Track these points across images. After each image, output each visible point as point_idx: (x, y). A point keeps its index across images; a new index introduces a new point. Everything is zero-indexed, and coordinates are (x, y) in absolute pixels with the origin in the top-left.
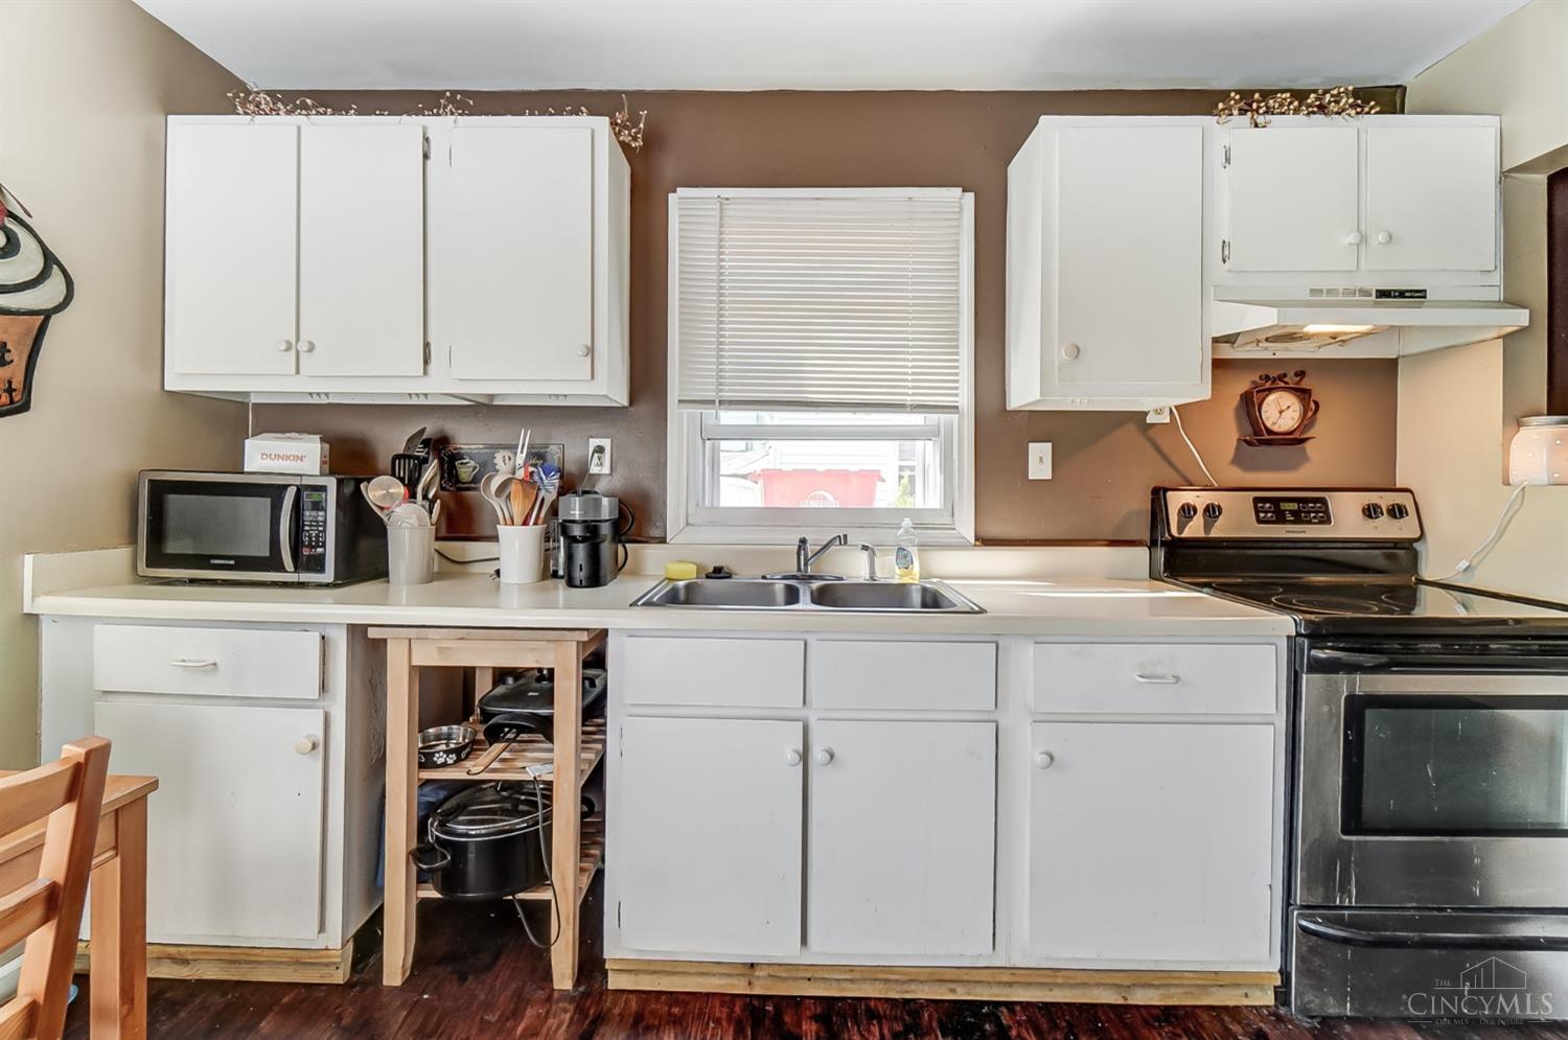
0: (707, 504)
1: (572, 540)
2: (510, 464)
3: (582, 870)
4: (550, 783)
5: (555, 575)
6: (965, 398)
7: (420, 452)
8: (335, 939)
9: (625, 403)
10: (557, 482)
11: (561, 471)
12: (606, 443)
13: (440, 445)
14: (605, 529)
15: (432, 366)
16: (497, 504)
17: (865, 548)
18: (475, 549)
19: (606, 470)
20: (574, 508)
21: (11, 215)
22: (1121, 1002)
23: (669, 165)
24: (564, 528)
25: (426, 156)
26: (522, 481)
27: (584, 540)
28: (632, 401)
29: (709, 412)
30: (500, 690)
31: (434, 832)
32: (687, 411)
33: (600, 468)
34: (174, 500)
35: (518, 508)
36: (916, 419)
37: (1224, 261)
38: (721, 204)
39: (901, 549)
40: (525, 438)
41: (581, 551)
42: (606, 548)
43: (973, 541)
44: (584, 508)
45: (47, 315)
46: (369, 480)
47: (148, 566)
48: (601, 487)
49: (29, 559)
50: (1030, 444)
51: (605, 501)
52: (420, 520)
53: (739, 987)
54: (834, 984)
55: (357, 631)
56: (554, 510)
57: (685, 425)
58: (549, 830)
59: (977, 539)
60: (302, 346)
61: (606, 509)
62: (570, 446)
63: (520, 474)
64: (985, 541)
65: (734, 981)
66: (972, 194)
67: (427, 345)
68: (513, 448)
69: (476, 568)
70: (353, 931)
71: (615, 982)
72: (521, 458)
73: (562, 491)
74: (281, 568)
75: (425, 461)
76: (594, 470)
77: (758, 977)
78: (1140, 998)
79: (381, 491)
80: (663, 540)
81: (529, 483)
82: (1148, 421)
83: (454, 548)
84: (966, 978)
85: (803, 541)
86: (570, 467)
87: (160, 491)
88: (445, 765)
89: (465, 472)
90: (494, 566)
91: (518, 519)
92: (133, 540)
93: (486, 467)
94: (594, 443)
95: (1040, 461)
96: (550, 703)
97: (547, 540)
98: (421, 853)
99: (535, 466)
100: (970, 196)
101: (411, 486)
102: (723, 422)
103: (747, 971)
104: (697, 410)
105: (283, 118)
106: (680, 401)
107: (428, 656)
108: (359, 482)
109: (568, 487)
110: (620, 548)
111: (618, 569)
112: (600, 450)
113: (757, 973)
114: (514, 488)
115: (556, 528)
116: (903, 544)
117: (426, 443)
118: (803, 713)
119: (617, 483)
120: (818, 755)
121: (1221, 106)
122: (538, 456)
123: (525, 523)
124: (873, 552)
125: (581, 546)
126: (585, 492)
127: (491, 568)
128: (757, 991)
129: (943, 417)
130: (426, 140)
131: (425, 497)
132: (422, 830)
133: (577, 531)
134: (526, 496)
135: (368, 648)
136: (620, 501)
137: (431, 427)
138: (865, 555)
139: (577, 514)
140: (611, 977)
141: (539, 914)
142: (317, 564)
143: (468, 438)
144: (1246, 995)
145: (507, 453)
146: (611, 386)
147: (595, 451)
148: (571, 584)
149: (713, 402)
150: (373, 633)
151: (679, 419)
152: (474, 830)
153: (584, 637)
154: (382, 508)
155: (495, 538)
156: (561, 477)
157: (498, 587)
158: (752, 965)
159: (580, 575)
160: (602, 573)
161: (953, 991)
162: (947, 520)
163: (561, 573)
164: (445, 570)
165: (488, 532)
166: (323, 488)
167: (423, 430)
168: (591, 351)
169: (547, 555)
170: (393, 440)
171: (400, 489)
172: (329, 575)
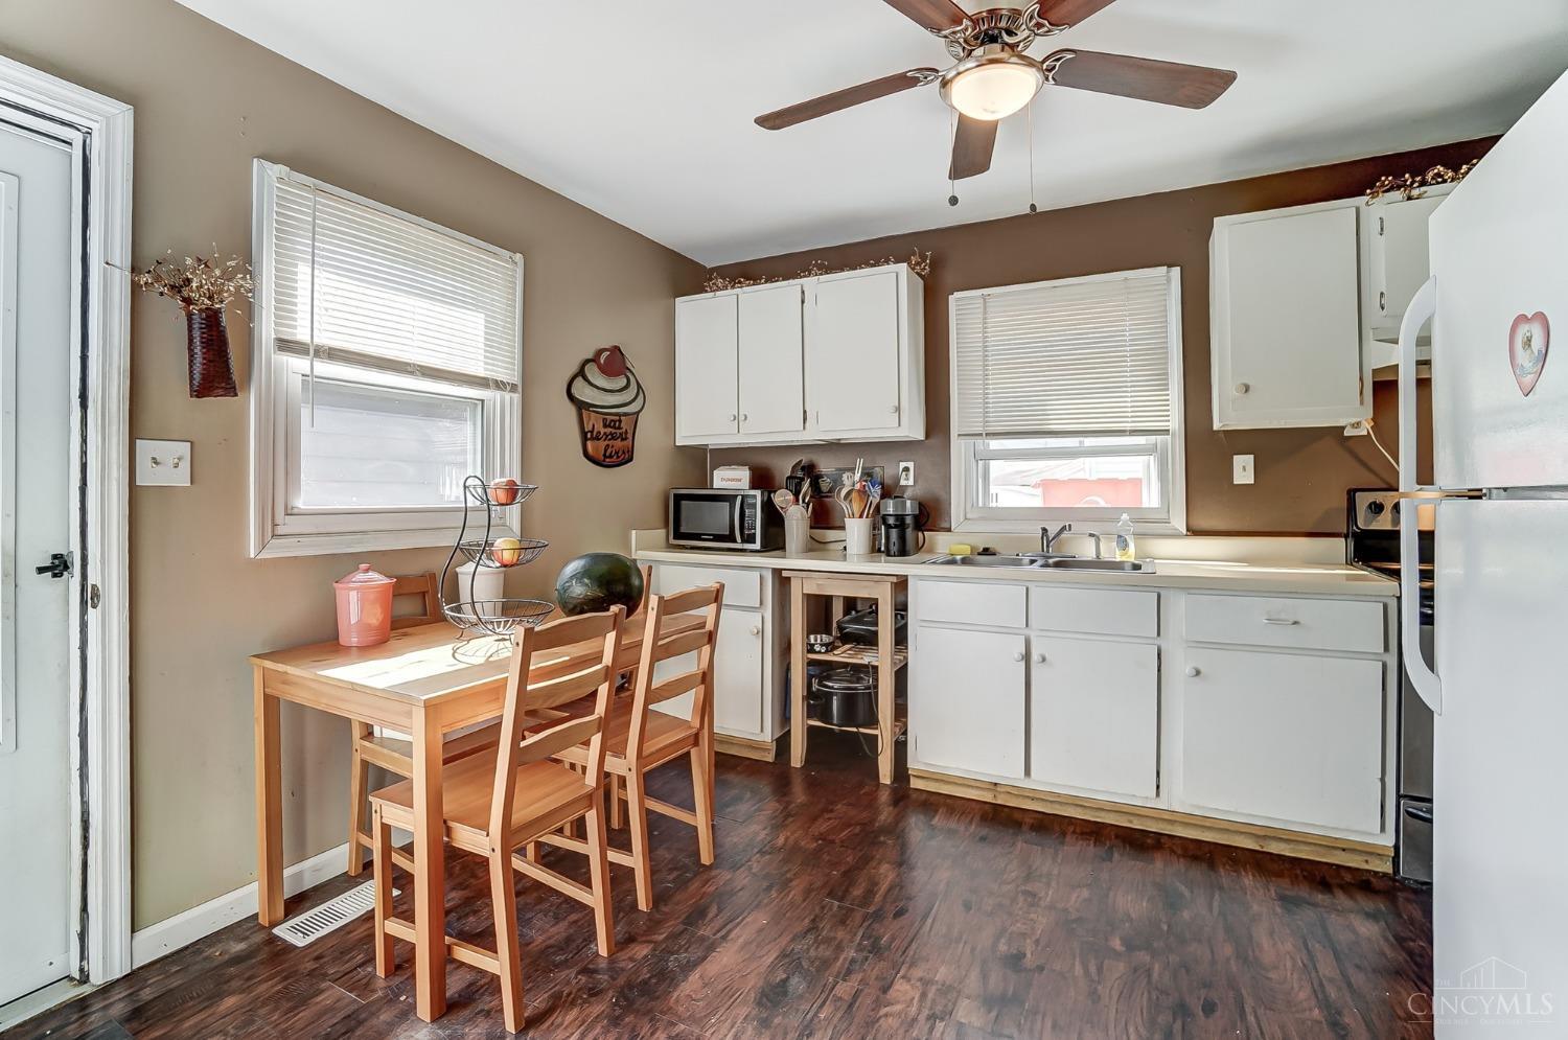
0: (980, 504)
1: (888, 527)
2: (852, 480)
3: (896, 726)
4: (877, 667)
5: (879, 551)
6: (1175, 420)
7: (800, 474)
8: (767, 736)
9: (921, 437)
10: (879, 492)
11: (882, 484)
12: (911, 465)
13: (810, 470)
14: (909, 520)
15: (807, 424)
16: (844, 505)
17: (1091, 535)
18: (831, 535)
19: (911, 482)
20: (890, 507)
21: (628, 369)
22: (1258, 848)
23: (949, 276)
24: (884, 518)
25: (803, 302)
26: (859, 491)
27: (896, 526)
28: (928, 435)
29: (979, 442)
30: (847, 618)
31: (815, 687)
32: (963, 442)
33: (907, 481)
34: (684, 503)
35: (856, 508)
36: (1141, 440)
37: (1383, 308)
38: (985, 300)
39: (1120, 536)
40: (860, 463)
41: (894, 533)
42: (909, 532)
43: (1185, 532)
44: (895, 507)
45: (638, 413)
46: (775, 492)
47: (674, 538)
48: (908, 494)
49: (634, 532)
50: (1235, 457)
51: (908, 503)
52: (802, 514)
53: (988, 797)
54: (1049, 804)
55: (777, 572)
56: (878, 508)
57: (963, 451)
58: (877, 694)
59: (1188, 530)
60: (742, 418)
61: (909, 508)
62: (888, 469)
63: (858, 486)
64: (1194, 532)
65: (985, 793)
66: (1179, 268)
67: (805, 412)
68: (852, 470)
69: (832, 546)
70: (776, 737)
71: (915, 784)
72: (857, 476)
73: (883, 497)
74: (735, 541)
75: (802, 479)
76: (903, 482)
77: (1000, 792)
78: (1274, 848)
79: (782, 498)
80: (949, 530)
81: (863, 493)
82: (1345, 434)
83: (818, 533)
84: (1138, 812)
85: (1045, 530)
86: (888, 481)
87: (679, 498)
88: (819, 652)
89: (825, 485)
90: (843, 544)
91: (857, 514)
92: (666, 525)
93: (837, 482)
94: (903, 465)
95: (1243, 470)
96: (876, 625)
97: (874, 529)
98: (810, 695)
99: (866, 481)
100: (1176, 271)
101: (796, 494)
102: (991, 448)
103: (992, 787)
104: (971, 441)
105: (729, 291)
106: (959, 435)
107: (812, 588)
108: (770, 493)
109: (886, 493)
110: (920, 534)
111: (918, 549)
112: (906, 469)
113: (999, 789)
114: (854, 495)
115: (878, 518)
116: (1122, 534)
117: (803, 468)
118: (1027, 632)
119: (919, 491)
120: (1035, 657)
121: (1368, 191)
122: (868, 474)
123: (861, 516)
124: (1098, 538)
125: (894, 530)
126: (896, 497)
127: (840, 546)
128: (999, 802)
129: (1160, 438)
130: (803, 292)
131: (803, 501)
132: (809, 685)
133: (891, 521)
134: (861, 500)
135: (782, 581)
136: (920, 504)
137: (805, 458)
138: (1093, 539)
139: (891, 510)
140: (912, 779)
141: (873, 741)
142: (751, 539)
143: (826, 466)
144: (1367, 861)
145: (849, 474)
146: (913, 429)
147: (903, 471)
148: (888, 555)
149: (981, 435)
150: (785, 574)
151: (959, 448)
152: (836, 686)
153: (895, 580)
154: (782, 508)
155: (843, 528)
156: (883, 488)
157: (845, 555)
158: (996, 784)
159: (894, 549)
160: (908, 548)
161: (1131, 822)
162: (1164, 516)
163: (883, 549)
164: (815, 547)
165: (838, 524)
166: (755, 497)
167: (801, 461)
168: (898, 409)
169: (874, 538)
170: (784, 467)
171: (791, 497)
172: (757, 546)
